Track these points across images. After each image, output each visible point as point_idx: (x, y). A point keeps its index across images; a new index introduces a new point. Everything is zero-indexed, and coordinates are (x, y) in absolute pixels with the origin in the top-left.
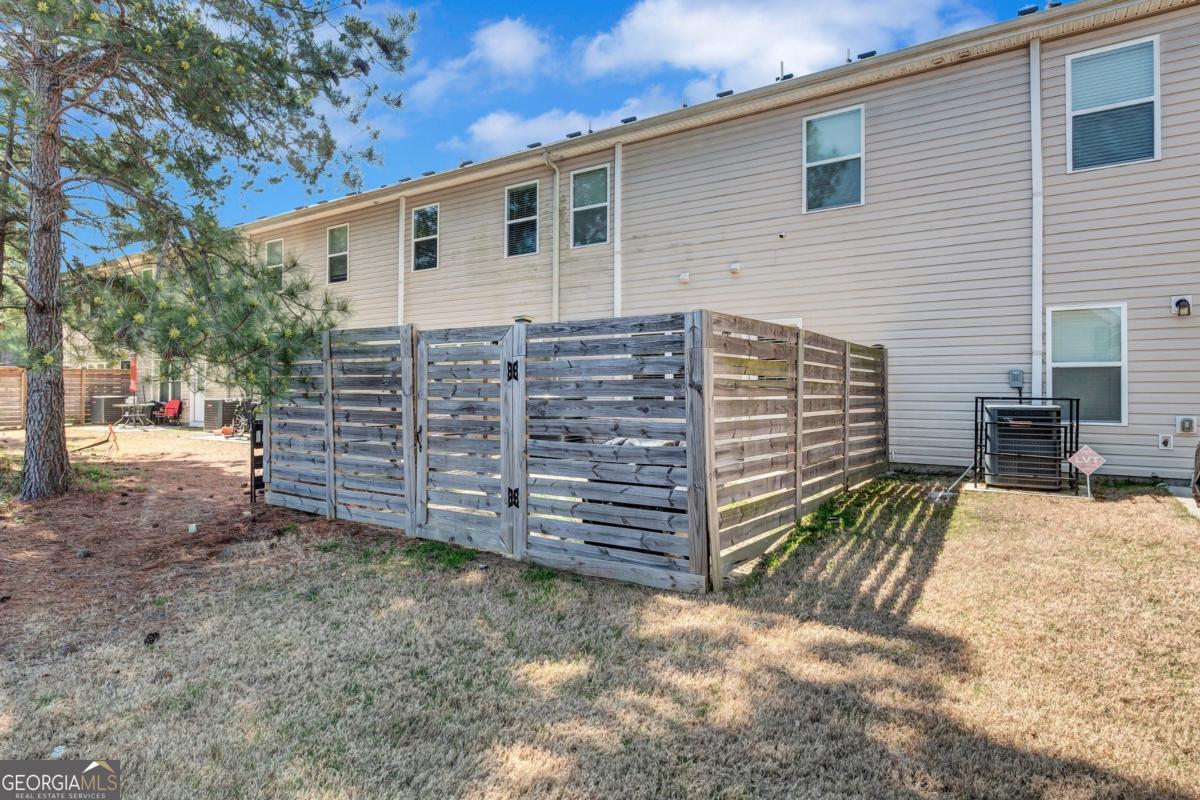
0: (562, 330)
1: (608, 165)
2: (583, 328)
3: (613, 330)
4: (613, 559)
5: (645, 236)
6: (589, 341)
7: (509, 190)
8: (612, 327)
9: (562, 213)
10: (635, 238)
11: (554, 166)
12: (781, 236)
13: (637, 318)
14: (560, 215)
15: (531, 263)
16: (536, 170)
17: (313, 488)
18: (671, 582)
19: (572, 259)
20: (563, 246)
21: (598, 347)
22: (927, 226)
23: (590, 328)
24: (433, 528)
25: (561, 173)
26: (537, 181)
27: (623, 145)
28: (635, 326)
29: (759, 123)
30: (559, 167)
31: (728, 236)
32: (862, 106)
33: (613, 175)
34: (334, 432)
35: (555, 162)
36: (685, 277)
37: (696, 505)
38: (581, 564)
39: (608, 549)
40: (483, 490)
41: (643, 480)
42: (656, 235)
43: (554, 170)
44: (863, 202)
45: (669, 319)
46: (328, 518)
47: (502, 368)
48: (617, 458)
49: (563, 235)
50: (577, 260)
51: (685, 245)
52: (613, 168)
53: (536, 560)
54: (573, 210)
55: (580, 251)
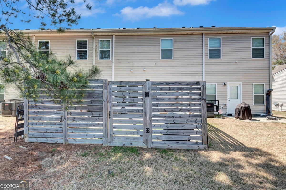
0: (163, 84)
1: (111, 40)
2: (170, 84)
3: (179, 85)
4: (180, 144)
5: (121, 59)
6: (172, 87)
7: (77, 41)
8: (179, 84)
9: (96, 50)
10: (118, 59)
11: (94, 37)
12: (156, 64)
13: (186, 82)
14: (95, 50)
15: (85, 62)
16: (87, 37)
17: (54, 134)
18: (198, 148)
19: (99, 63)
20: (96, 59)
21: (175, 89)
22: (185, 66)
23: (172, 84)
24: (116, 142)
25: (95, 39)
26: (88, 40)
27: (115, 35)
28: (186, 84)
29: (151, 38)
30: (95, 37)
31: (143, 62)
32: (173, 39)
33: (112, 42)
34: (68, 114)
35: (94, 36)
36: (132, 71)
37: (204, 128)
38: (171, 146)
39: (179, 141)
40: (135, 129)
41: (188, 123)
42: (124, 60)
43: (94, 38)
44: (173, 59)
45: (196, 83)
46: (64, 144)
47: (143, 94)
48: (181, 118)
49: (96, 56)
50: (101, 63)
51: (132, 63)
52: (112, 41)
53: (156, 147)
54: (99, 50)
55: (101, 61)
